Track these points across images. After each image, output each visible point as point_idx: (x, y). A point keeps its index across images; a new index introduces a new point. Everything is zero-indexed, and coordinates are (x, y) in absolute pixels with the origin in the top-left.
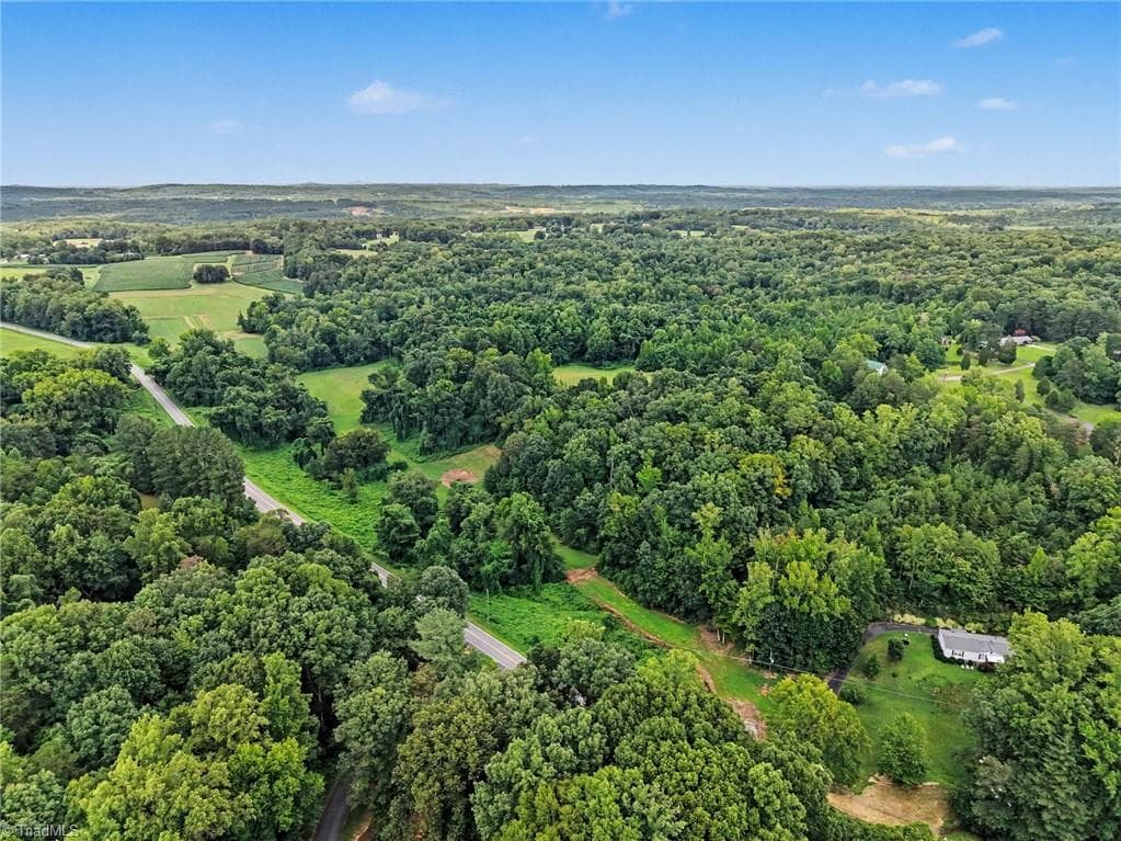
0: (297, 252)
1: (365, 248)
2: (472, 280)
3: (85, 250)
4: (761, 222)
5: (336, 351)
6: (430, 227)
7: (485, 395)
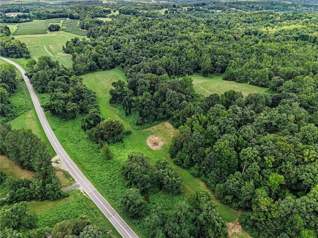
0: (84, 19)
1: (107, 17)
2: (147, 32)
3: (12, 18)
4: (240, 7)
5: (98, 64)
6: (129, 9)
7: (165, 100)
